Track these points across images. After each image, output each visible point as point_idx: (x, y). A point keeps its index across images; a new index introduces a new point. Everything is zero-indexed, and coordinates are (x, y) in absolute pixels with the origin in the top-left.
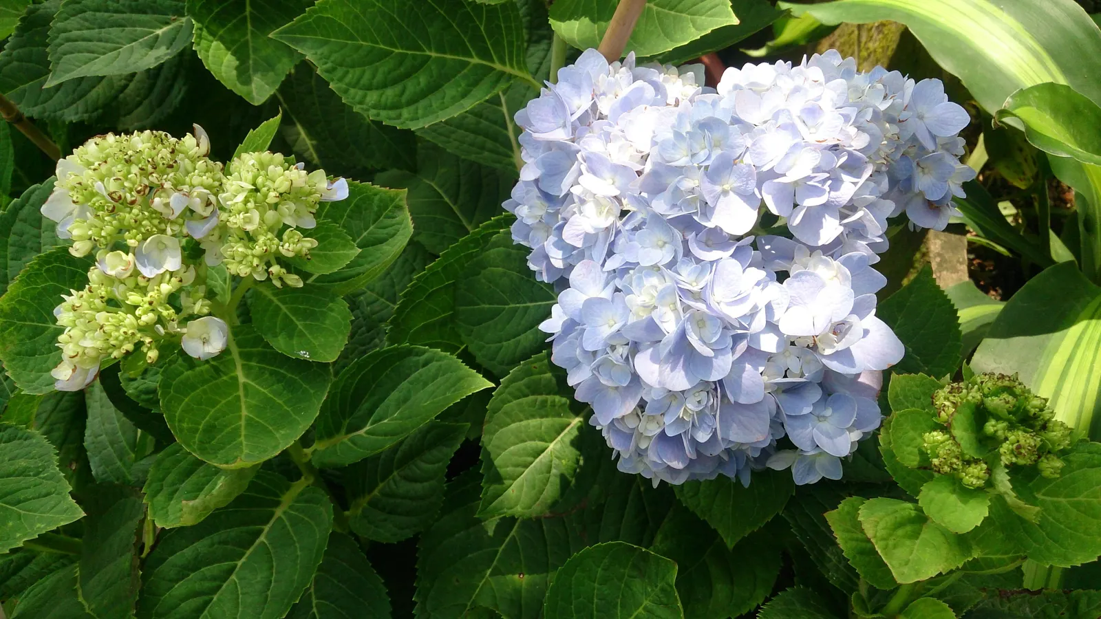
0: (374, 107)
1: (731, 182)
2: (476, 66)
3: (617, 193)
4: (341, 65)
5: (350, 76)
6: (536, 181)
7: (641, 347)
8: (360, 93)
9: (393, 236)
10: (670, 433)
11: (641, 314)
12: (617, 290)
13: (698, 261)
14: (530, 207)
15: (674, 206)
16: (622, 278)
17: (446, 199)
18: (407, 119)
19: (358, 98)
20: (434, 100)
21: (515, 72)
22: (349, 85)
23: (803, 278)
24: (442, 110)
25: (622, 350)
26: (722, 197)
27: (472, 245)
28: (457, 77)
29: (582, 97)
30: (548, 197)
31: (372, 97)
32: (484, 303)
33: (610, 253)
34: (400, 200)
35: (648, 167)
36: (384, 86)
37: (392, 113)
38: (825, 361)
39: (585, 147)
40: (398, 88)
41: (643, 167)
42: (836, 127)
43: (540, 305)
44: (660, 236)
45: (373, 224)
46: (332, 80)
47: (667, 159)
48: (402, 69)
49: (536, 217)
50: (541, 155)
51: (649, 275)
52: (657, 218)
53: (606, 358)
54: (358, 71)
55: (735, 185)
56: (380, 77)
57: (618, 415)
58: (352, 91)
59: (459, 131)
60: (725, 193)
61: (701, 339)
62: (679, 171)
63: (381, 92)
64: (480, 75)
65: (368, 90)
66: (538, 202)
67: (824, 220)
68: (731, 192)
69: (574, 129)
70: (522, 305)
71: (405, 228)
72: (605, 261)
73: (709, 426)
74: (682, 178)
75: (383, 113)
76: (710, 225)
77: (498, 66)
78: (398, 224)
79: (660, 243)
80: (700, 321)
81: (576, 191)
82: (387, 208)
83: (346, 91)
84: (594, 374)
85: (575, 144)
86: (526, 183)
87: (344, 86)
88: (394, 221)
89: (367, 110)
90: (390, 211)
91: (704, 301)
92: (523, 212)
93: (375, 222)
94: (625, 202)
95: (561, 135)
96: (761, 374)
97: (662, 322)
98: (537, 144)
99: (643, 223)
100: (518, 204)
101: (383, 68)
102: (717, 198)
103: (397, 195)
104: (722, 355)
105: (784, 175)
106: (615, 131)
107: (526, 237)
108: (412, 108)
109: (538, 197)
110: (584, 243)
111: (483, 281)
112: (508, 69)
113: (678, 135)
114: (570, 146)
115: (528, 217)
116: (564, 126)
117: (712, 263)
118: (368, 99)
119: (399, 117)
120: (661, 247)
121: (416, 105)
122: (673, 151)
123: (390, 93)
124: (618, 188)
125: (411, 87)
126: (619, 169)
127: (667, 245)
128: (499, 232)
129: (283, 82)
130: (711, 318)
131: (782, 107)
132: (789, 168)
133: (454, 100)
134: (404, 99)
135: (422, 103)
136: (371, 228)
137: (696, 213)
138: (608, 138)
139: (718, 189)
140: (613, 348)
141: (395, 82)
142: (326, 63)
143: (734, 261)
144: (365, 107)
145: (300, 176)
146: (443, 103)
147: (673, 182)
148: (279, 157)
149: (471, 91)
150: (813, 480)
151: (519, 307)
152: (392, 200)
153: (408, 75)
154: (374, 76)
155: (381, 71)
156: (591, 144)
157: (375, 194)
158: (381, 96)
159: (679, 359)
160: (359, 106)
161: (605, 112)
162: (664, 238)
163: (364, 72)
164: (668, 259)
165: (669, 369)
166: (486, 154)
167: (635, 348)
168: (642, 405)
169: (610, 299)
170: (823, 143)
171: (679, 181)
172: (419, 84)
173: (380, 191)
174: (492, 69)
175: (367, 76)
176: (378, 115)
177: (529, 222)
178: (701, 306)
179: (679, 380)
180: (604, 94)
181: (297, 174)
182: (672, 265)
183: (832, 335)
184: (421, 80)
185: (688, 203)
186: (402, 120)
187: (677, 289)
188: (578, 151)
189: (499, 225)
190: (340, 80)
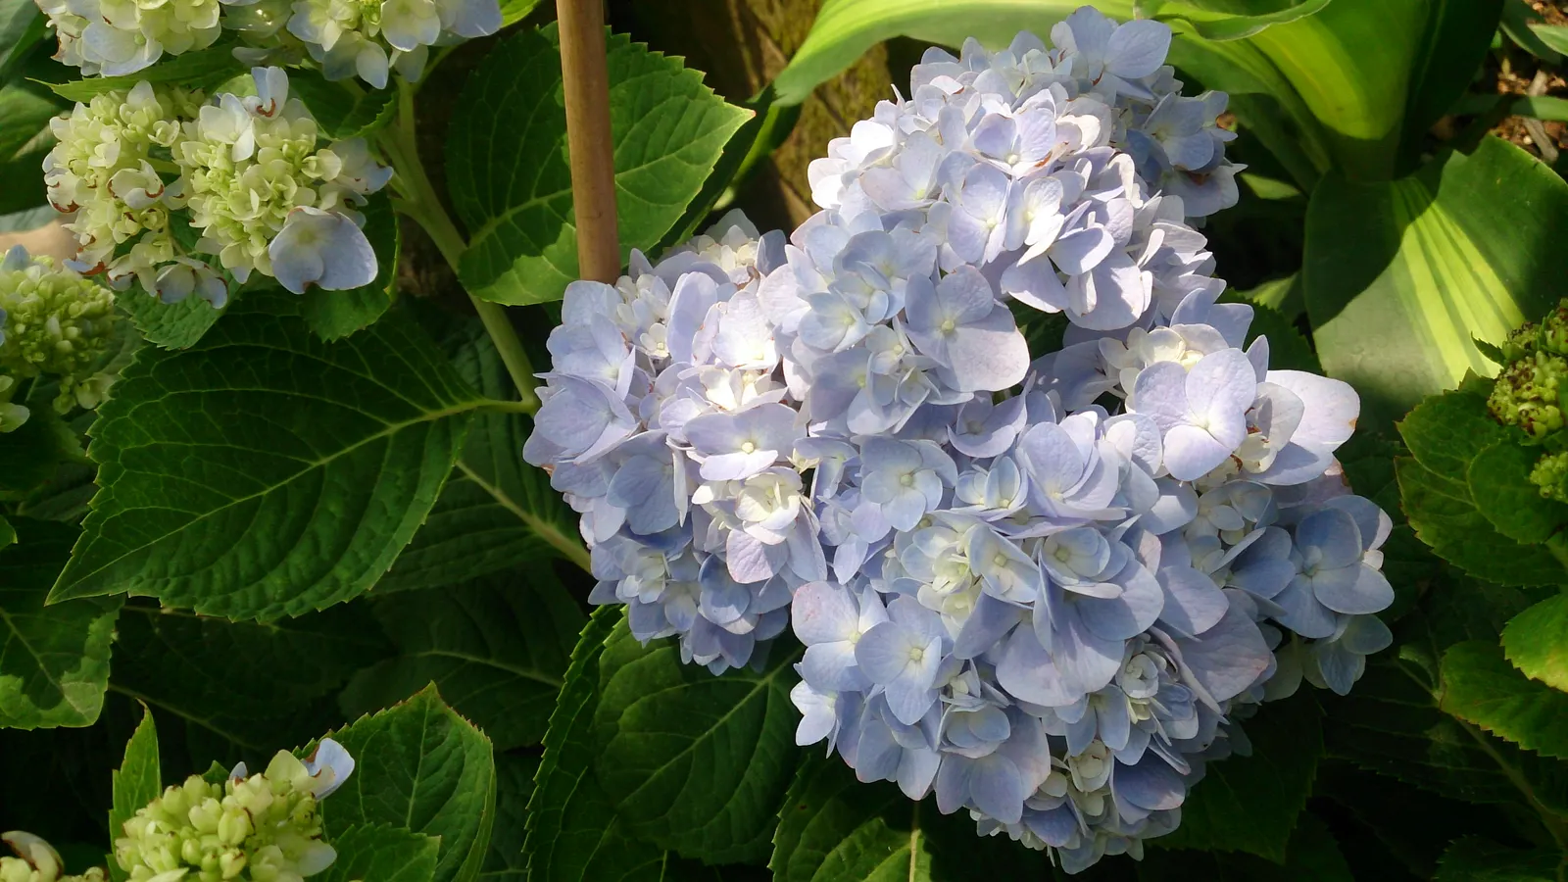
0: (287, 597)
1: (947, 315)
2: (400, 435)
3: (772, 455)
4: (191, 570)
5: (217, 576)
6: (626, 529)
7: (992, 659)
8: (251, 590)
9: (459, 771)
10: (1132, 759)
11: (959, 605)
12: (885, 599)
13: (987, 463)
14: (639, 575)
15: (887, 409)
16: (878, 575)
17: (471, 658)
18: (350, 580)
19: (252, 602)
20: (372, 523)
21: (462, 406)
22: (226, 590)
23: (1151, 381)
24: (394, 530)
25: (966, 685)
26: (950, 345)
27: (579, 694)
28: (383, 470)
29: (610, 358)
30: (655, 541)
31: (274, 583)
32: (654, 768)
33: (830, 552)
34: (433, 706)
35: (797, 385)
36: (279, 556)
37: (322, 587)
38: (1272, 480)
39: (672, 423)
40: (304, 545)
41: (786, 389)
42: (1047, 128)
43: (741, 709)
44: (894, 470)
45: (414, 776)
46: (194, 601)
47: (826, 348)
48: (292, 514)
49: (656, 583)
50: (609, 484)
51: (925, 539)
52: (879, 445)
53: (950, 713)
54: (225, 561)
55: (958, 313)
56: (265, 547)
57: (1028, 789)
58: (236, 597)
59: (427, 549)
60: (950, 334)
61: (1083, 578)
62: (862, 350)
63: (281, 566)
64: (413, 446)
65: (260, 578)
66: (644, 559)
67: (1115, 279)
68: (958, 330)
69: (634, 409)
70: (713, 730)
71: (471, 745)
72: (830, 571)
73: (1184, 703)
74: (874, 357)
75: (308, 596)
76: (965, 397)
77: (431, 415)
78: (455, 746)
79: (905, 479)
80: (1059, 549)
81: (704, 496)
82: (419, 733)
83: (227, 604)
84: (943, 754)
85: (650, 431)
86: (607, 544)
87: (219, 598)
88: (445, 746)
89: (281, 608)
90: (427, 736)
91: (1044, 517)
92: (631, 588)
93: (414, 770)
94: (794, 460)
95: (619, 433)
96: (1192, 566)
97: (1004, 594)
98: (587, 474)
99: (849, 470)
100: (614, 584)
101: (261, 534)
102: (945, 351)
103: (422, 703)
104: (1129, 579)
105: (1025, 248)
106: (697, 367)
107: (662, 621)
108: (347, 558)
109: (641, 551)
110: (773, 567)
111: (629, 736)
112: (448, 410)
113: (817, 300)
114: (644, 440)
115: (645, 590)
116: (613, 417)
117: (1010, 453)
118: (270, 592)
119: (336, 584)
120: (911, 484)
121: (349, 548)
122: (825, 331)
123: (297, 559)
124: (768, 448)
125: (324, 529)
126: (748, 421)
127: (917, 475)
128: (603, 647)
129: (112, 661)
130: (1073, 535)
131: (944, 157)
132: (1025, 232)
133: (405, 501)
134: (325, 555)
135: (358, 542)
136: (416, 783)
137: (932, 395)
138: (699, 386)
139: (938, 335)
140: (947, 690)
141: (294, 539)
142: (167, 583)
143: (1041, 426)
144: (272, 606)
145: (252, 789)
146: (389, 518)
147: (860, 375)
148: (194, 783)
149: (418, 474)
150: (1358, 670)
151: (711, 736)
152: (419, 715)
153: (307, 514)
154: (255, 554)
155: (260, 535)
156: (680, 414)
157: (387, 726)
158: (287, 573)
159: (1069, 633)
160: (262, 612)
161: (663, 354)
162: (905, 468)
163: (235, 558)
164: (937, 494)
165: (1069, 660)
166: (490, 553)
167: (984, 666)
168: (1057, 746)
169: (886, 620)
170: (1046, 165)
171: (873, 366)
172: (333, 515)
173: (391, 716)
174: (427, 423)
175: (244, 558)
176: (302, 604)
177: (653, 596)
178: (1045, 529)
179: (1098, 666)
180: (641, 331)
181: (247, 792)
182: (949, 499)
183: (1252, 435)
184: (333, 508)
185: (909, 387)
186: (344, 587)
187: (993, 529)
188: (663, 439)
189: (597, 635)
190: (206, 592)
